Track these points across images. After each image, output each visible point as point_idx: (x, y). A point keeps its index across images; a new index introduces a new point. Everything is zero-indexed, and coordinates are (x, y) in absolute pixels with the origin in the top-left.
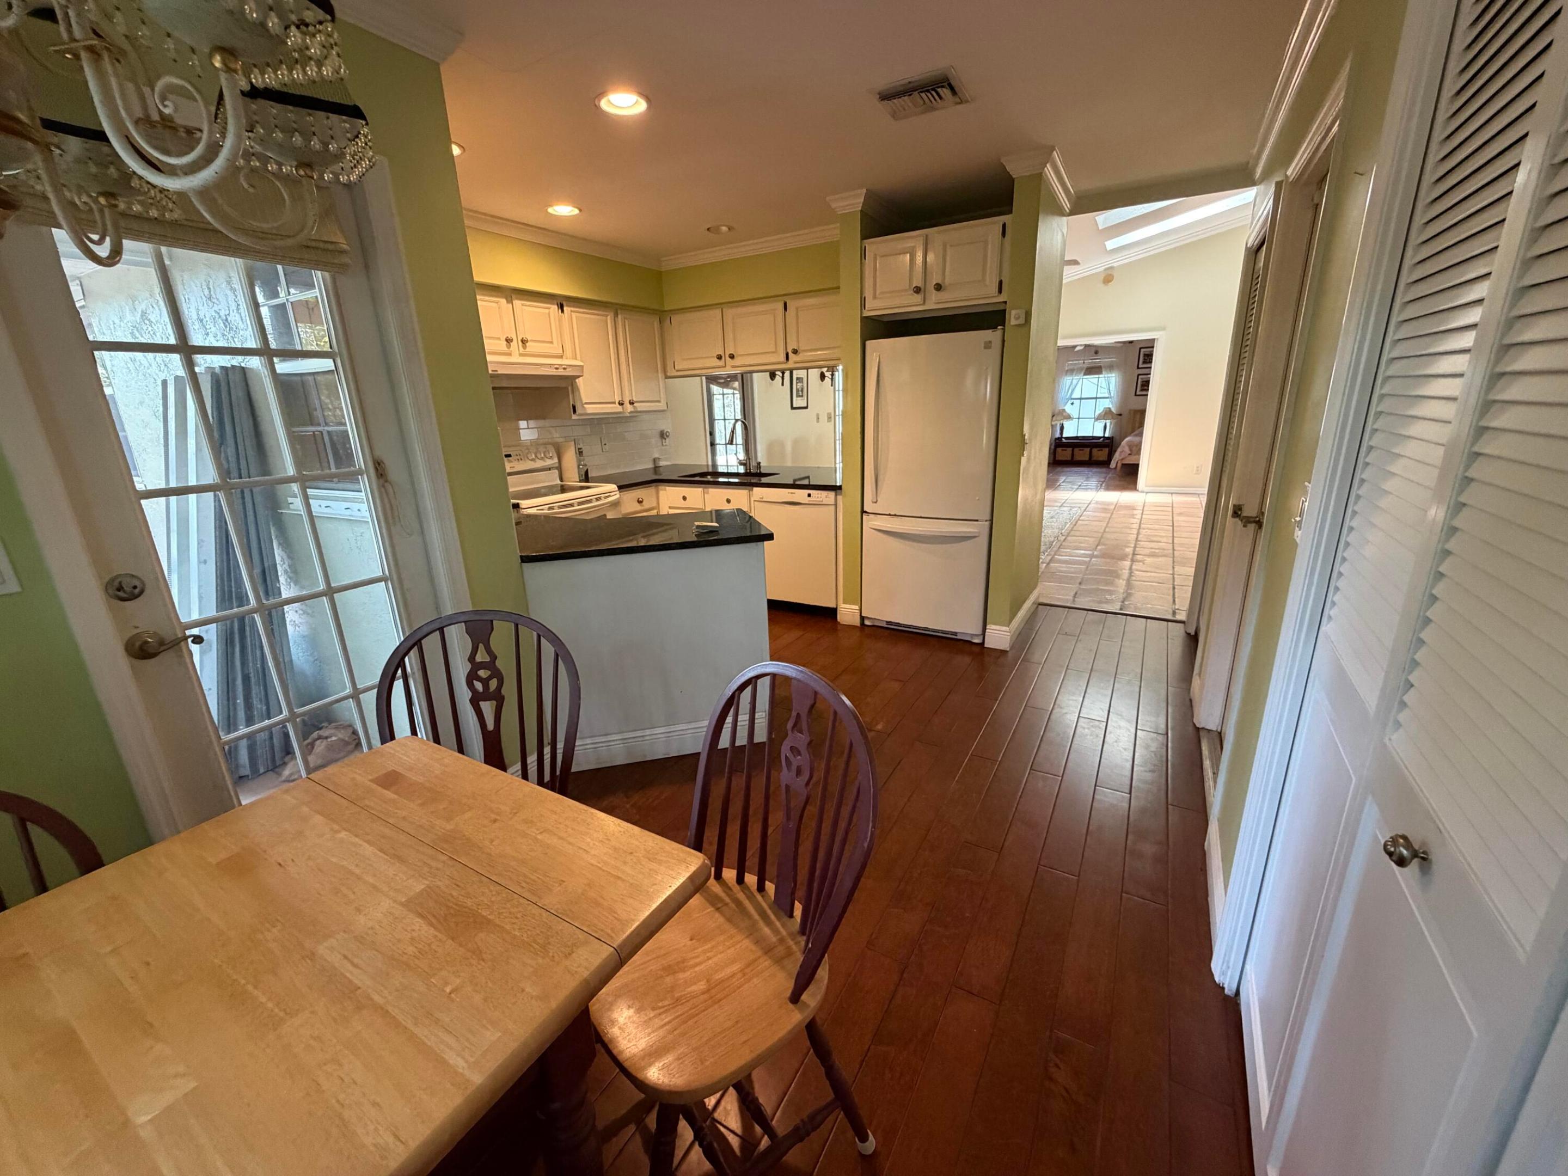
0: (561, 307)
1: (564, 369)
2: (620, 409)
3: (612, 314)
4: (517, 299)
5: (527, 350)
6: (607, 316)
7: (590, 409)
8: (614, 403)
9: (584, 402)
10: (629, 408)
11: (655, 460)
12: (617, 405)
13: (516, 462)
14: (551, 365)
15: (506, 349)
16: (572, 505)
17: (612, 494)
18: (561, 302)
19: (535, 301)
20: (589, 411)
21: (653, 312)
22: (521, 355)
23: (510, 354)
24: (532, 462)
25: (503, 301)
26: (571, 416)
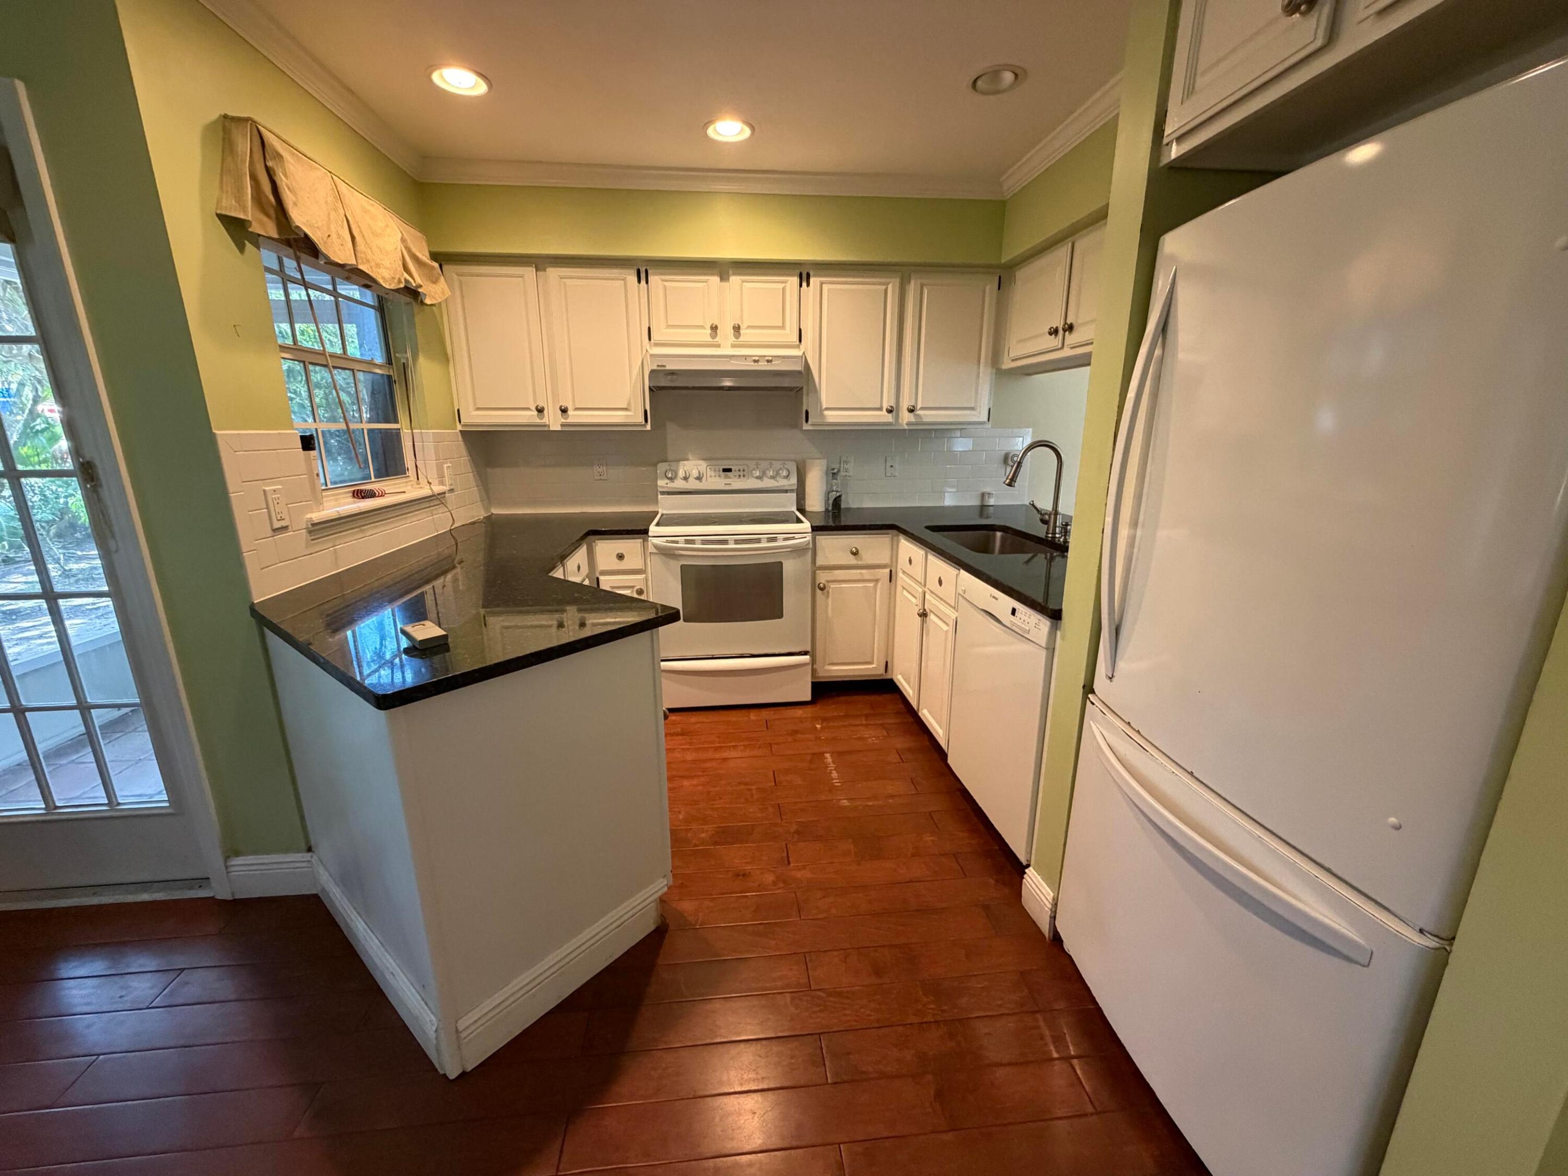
0: (804, 278)
1: (768, 361)
2: (889, 418)
3: (897, 281)
4: (735, 274)
5: (741, 339)
6: (887, 284)
7: (832, 417)
8: (880, 409)
9: (824, 406)
10: (906, 417)
11: (983, 495)
12: (884, 412)
13: (736, 479)
14: (746, 357)
15: (710, 339)
16: (725, 542)
17: (796, 536)
18: (804, 272)
19: (754, 275)
20: (830, 420)
21: (987, 269)
22: (733, 346)
23: (718, 346)
24: (759, 481)
25: (715, 279)
26: (802, 426)
